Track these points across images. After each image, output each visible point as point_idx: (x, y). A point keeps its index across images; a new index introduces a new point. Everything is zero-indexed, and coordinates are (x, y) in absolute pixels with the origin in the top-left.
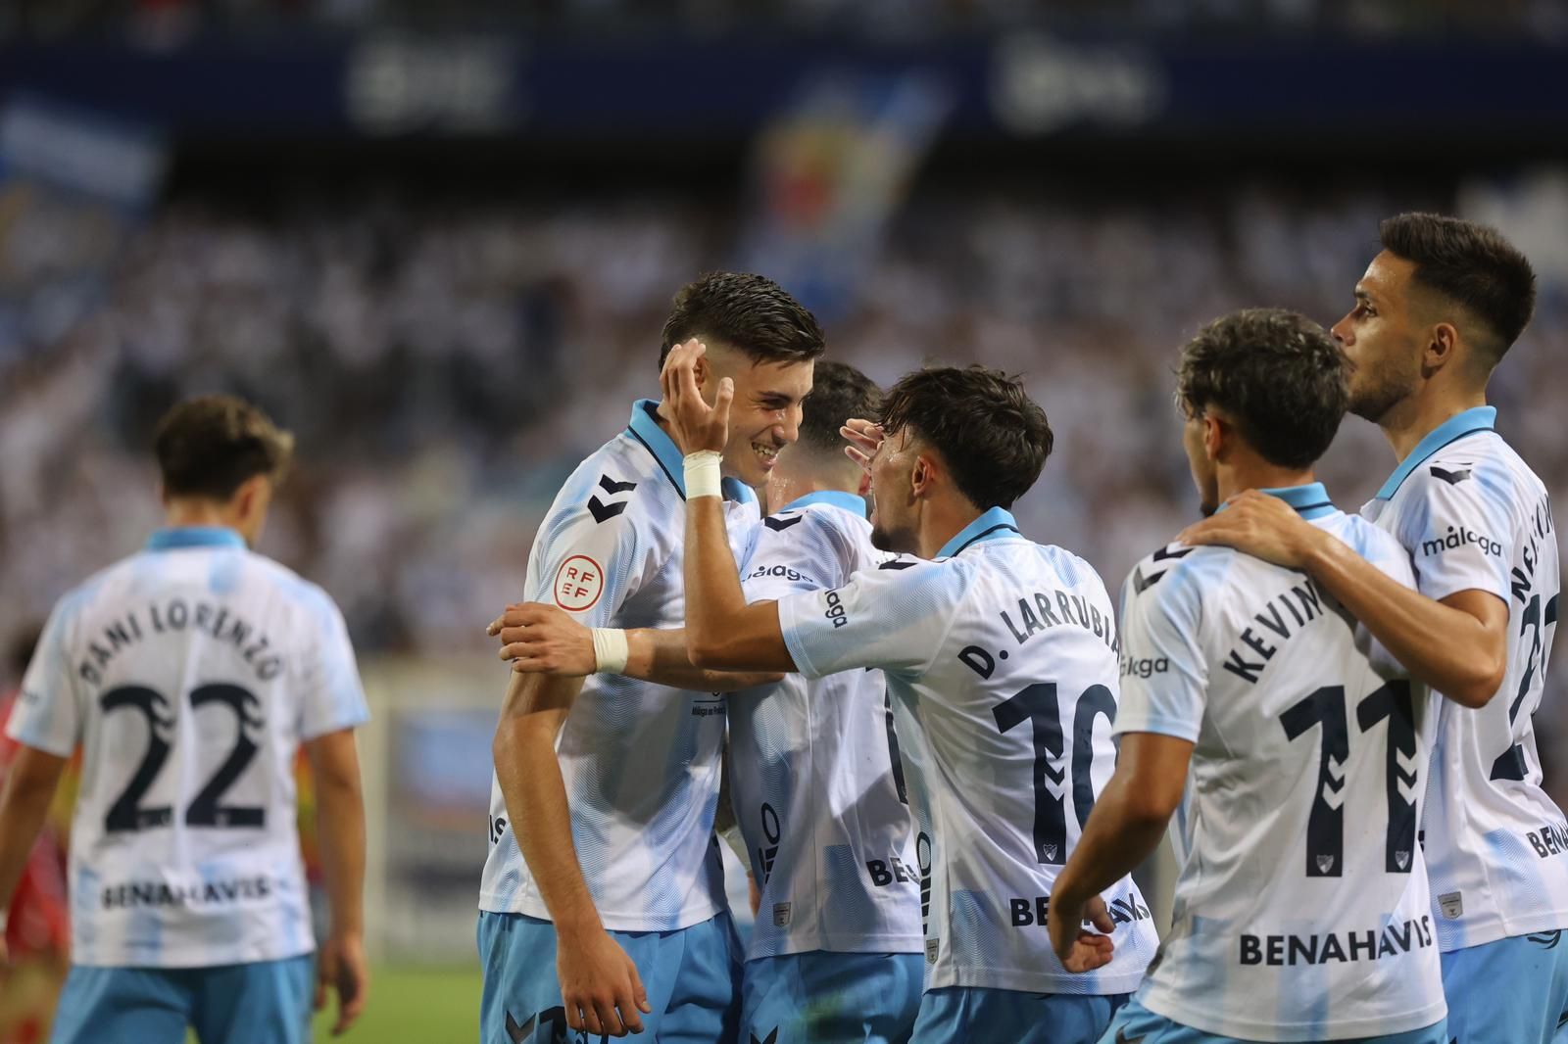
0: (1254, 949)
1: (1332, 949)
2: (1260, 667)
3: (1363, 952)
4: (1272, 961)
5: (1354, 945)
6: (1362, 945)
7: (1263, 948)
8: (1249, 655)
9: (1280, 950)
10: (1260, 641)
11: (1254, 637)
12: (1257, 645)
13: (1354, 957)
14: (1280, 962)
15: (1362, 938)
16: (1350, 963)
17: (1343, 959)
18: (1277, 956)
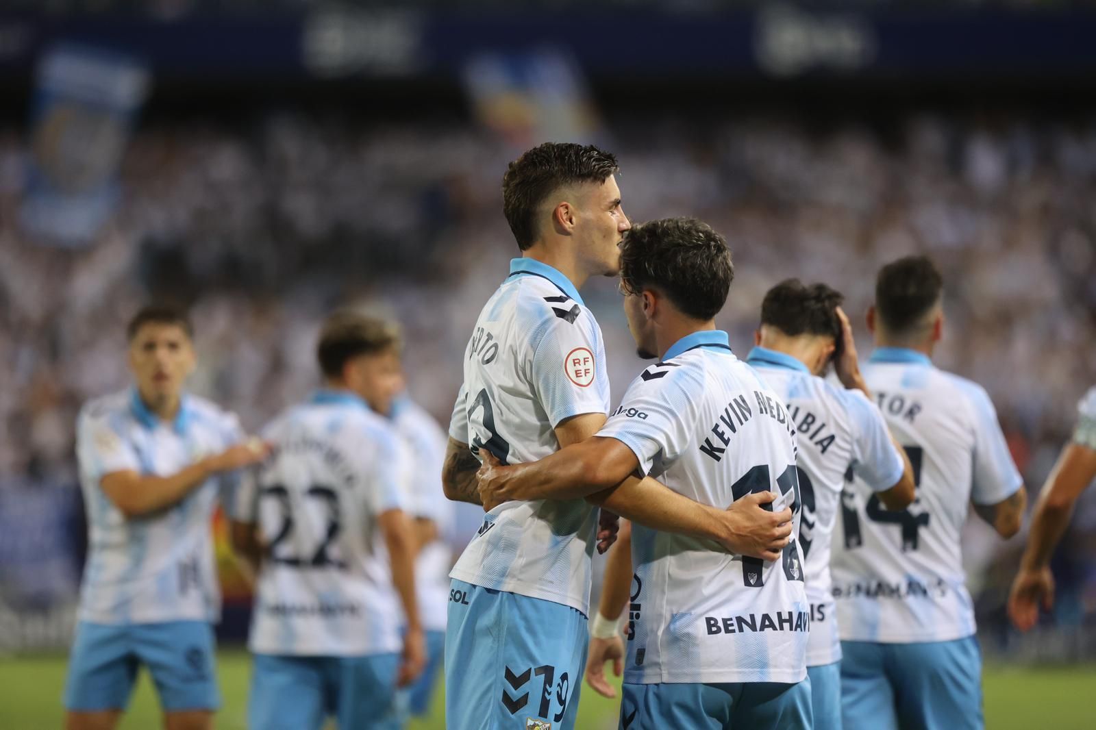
0: (715, 625)
1: (767, 623)
3: (786, 625)
4: (727, 631)
5: (781, 621)
6: (786, 621)
7: (721, 624)
9: (732, 625)
13: (782, 628)
14: (733, 631)
15: (785, 616)
16: (779, 631)
17: (775, 629)
18: (730, 628)
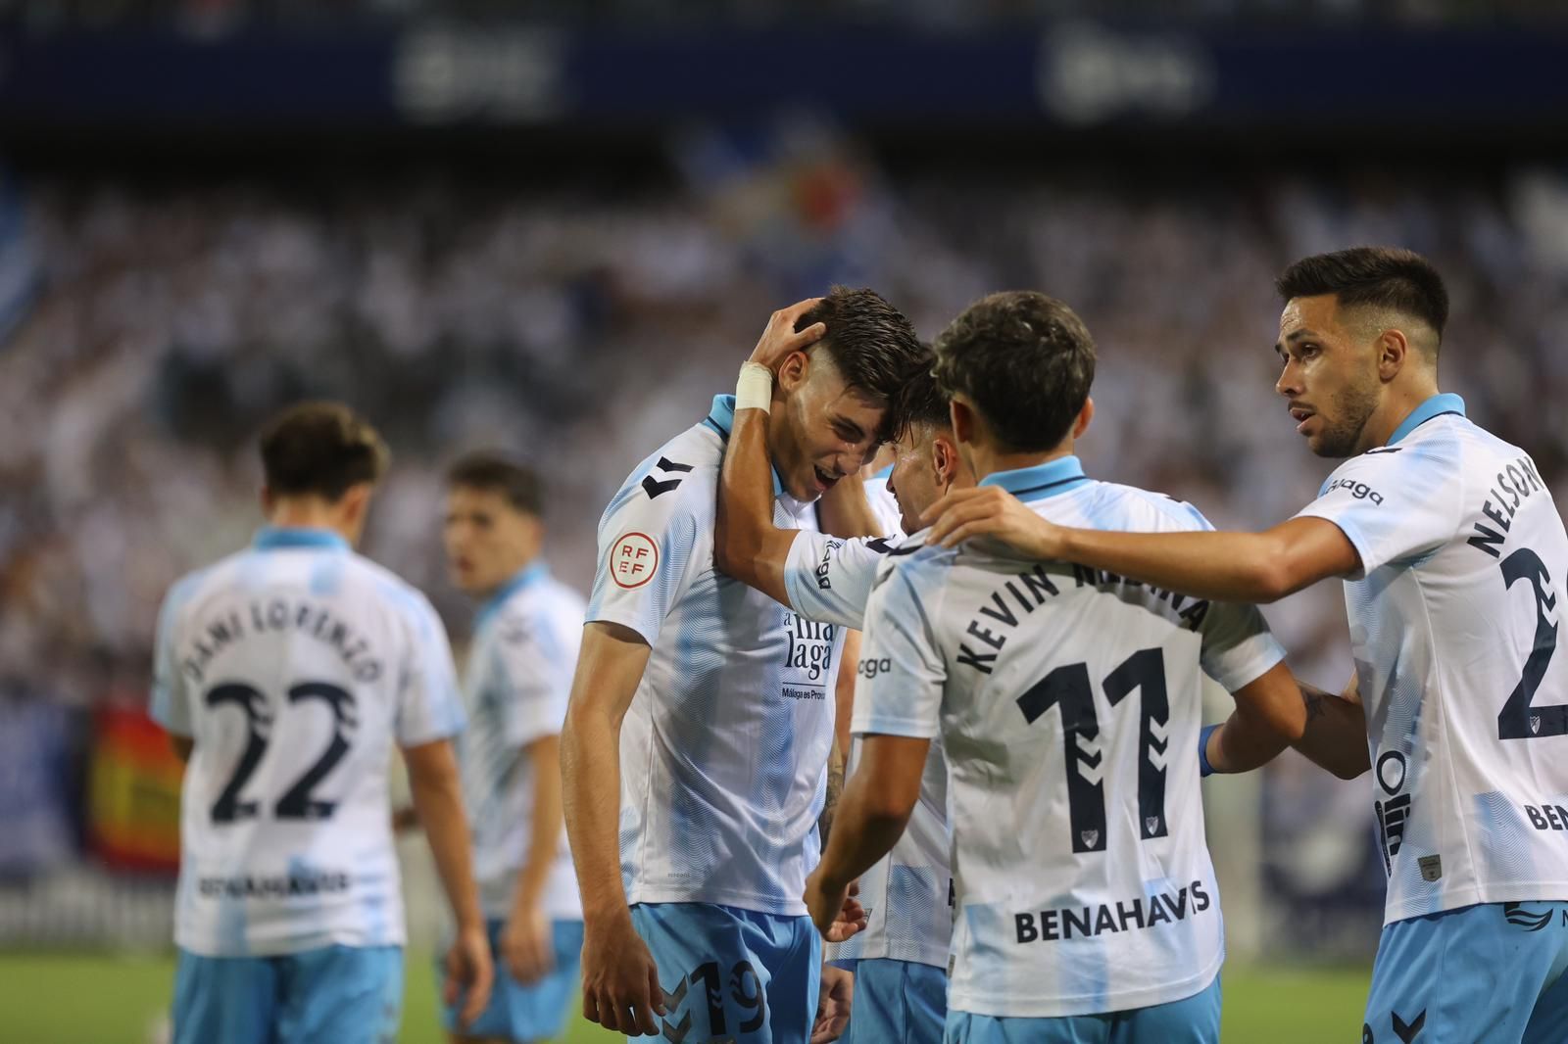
0: (1030, 927)
1: (1104, 921)
2: (992, 658)
3: (1131, 922)
4: (1047, 937)
5: (1123, 916)
6: (1130, 914)
7: (1038, 924)
8: (980, 647)
9: (1055, 925)
10: (988, 632)
11: (981, 629)
12: (985, 636)
13: (1125, 927)
14: (1055, 937)
16: (1121, 933)
17: (1115, 930)
18: (1052, 931)
